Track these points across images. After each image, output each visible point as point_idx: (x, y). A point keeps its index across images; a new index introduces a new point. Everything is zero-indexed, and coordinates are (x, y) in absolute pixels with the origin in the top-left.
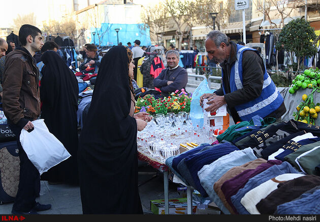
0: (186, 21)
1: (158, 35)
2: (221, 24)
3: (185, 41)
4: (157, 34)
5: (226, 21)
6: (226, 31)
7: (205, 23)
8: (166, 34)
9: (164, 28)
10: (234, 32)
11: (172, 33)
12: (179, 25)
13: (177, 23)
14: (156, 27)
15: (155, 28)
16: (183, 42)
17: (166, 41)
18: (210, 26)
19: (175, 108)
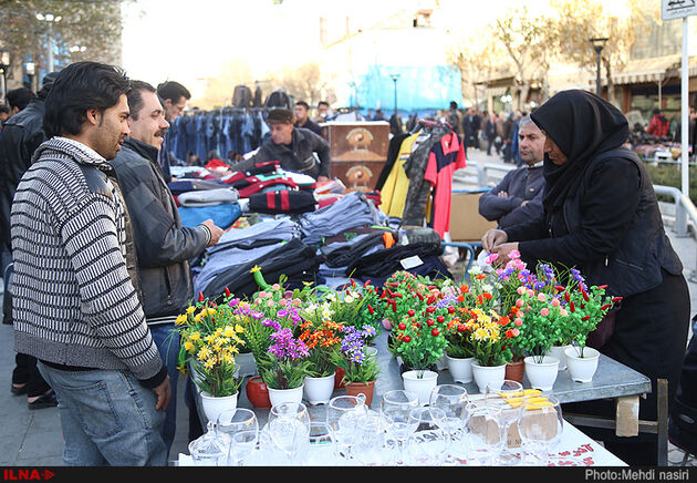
0: (535, 56)
1: (478, 87)
2: (613, 63)
3: (534, 96)
4: (475, 84)
5: (625, 57)
6: (623, 78)
7: (576, 59)
8: (492, 84)
9: (489, 72)
10: (642, 80)
11: (506, 82)
12: (520, 66)
13: (517, 62)
14: (474, 70)
15: (471, 73)
16: (528, 100)
17: (494, 98)
18: (588, 66)
19: (479, 335)
